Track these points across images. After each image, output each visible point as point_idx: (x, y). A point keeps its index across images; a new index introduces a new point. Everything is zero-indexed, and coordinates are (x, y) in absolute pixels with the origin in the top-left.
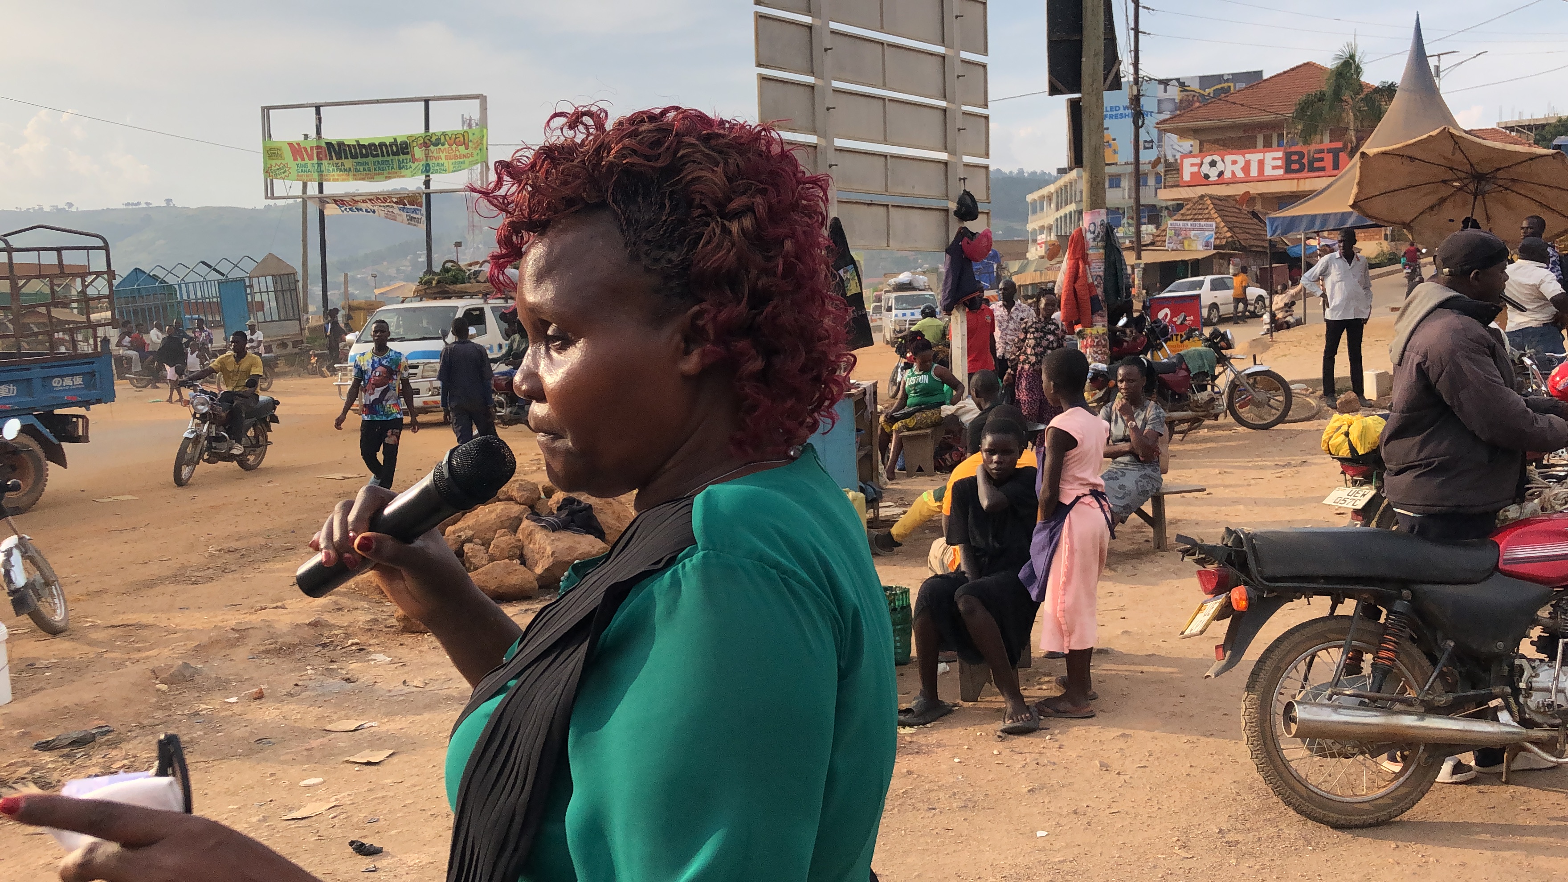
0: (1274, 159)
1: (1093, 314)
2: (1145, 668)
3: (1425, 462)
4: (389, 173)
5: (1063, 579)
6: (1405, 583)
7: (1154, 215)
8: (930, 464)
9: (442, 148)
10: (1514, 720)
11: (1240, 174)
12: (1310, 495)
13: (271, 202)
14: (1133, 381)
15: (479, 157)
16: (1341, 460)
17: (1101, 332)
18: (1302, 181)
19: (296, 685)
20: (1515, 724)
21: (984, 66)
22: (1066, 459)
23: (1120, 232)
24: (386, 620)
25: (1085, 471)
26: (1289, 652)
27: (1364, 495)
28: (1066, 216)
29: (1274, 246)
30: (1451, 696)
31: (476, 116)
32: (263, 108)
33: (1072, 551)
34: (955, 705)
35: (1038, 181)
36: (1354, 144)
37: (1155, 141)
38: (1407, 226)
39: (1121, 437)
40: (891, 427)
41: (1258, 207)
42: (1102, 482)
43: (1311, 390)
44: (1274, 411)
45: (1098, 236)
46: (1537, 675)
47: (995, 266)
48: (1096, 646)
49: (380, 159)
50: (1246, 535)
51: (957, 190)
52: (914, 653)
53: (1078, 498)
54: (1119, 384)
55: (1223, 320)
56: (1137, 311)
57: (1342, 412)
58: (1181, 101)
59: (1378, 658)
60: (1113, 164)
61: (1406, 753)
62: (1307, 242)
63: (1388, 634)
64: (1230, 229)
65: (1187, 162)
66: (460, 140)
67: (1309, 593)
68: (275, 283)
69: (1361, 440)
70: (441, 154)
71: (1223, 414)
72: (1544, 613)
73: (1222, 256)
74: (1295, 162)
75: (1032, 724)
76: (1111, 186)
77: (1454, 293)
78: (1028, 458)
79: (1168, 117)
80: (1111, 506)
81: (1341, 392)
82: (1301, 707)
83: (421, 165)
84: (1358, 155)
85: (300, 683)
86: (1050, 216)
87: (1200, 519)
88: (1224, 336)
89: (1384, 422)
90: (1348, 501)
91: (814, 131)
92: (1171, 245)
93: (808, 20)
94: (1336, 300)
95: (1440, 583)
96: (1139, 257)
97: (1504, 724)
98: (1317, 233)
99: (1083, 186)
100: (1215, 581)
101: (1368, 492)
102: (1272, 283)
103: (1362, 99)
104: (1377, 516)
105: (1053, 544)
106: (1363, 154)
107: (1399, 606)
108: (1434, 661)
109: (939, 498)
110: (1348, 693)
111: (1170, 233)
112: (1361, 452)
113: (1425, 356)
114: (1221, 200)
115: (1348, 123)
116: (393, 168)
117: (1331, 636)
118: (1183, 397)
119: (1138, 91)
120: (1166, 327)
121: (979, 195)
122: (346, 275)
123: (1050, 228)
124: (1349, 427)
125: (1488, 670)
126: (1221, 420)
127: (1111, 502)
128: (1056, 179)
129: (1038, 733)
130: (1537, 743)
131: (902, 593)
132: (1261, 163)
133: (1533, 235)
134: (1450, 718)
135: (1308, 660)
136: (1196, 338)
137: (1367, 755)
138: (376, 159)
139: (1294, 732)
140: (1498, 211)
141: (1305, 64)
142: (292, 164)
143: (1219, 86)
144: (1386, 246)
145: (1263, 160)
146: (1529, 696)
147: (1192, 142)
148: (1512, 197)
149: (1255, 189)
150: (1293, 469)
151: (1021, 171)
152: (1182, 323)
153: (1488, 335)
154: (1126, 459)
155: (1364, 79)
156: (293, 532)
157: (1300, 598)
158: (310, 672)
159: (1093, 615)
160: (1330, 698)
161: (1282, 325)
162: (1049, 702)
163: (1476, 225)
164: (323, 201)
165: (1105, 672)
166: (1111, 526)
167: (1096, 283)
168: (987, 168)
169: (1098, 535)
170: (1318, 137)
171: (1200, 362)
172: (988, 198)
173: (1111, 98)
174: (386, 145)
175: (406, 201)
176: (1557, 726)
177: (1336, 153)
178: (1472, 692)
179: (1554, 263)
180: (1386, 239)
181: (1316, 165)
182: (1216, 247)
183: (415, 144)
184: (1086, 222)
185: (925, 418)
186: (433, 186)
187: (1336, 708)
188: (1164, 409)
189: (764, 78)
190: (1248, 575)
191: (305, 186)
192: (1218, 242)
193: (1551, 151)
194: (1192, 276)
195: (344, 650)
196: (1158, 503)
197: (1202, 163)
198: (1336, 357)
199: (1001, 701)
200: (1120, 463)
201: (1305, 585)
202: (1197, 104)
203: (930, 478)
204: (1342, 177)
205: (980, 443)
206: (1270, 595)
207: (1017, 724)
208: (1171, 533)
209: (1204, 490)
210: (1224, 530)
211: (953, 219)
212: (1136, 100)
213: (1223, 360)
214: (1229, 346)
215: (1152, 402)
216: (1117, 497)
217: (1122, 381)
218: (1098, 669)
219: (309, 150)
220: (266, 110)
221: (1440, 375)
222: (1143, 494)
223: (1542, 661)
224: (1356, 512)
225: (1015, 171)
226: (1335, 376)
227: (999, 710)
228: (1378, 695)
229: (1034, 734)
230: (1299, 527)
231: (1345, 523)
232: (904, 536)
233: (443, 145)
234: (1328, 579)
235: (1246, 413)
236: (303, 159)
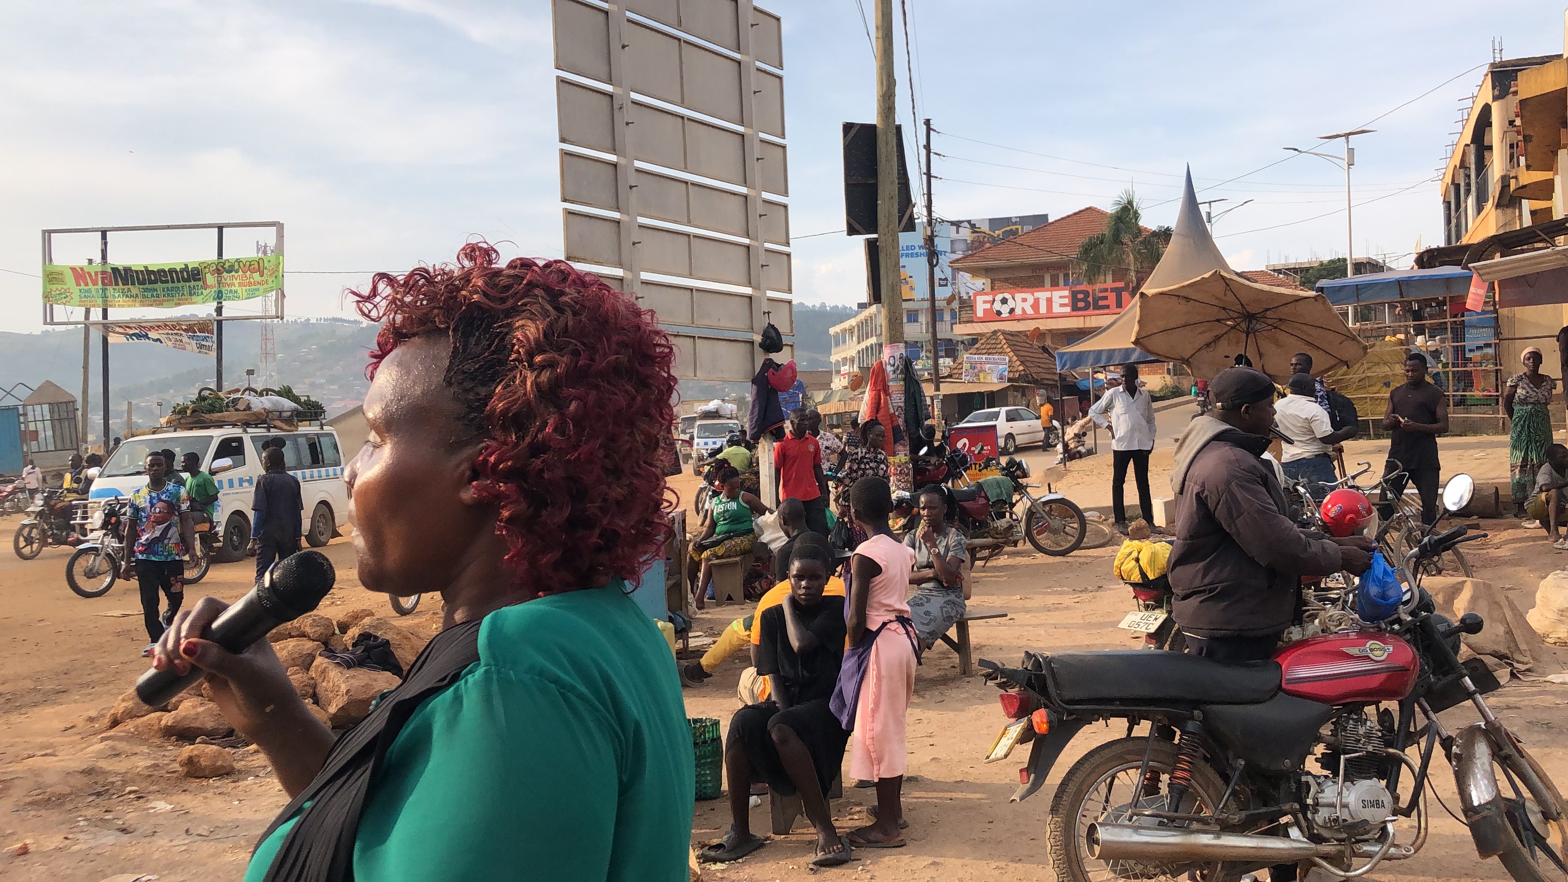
0: (1061, 297)
1: (895, 443)
2: (954, 795)
3: (1209, 587)
4: (179, 299)
5: (871, 706)
6: (1196, 704)
7: (950, 348)
8: (739, 593)
9: (236, 275)
10: (1304, 837)
11: (1030, 311)
12: (1106, 620)
13: (50, 328)
14: (935, 508)
15: (274, 285)
16: (1134, 585)
17: (903, 461)
18: (1088, 318)
19: (66, 838)
20: (1305, 840)
21: (785, 207)
22: (871, 585)
23: (918, 365)
24: (167, 765)
25: (891, 597)
26: (1089, 775)
27: (1156, 619)
28: (867, 348)
29: (1065, 379)
30: (1244, 814)
31: (272, 242)
32: (44, 232)
33: (879, 678)
34: (767, 839)
35: (840, 315)
36: (1135, 284)
37: (950, 279)
38: (1187, 362)
39: (925, 564)
40: (700, 556)
41: (1048, 343)
42: (908, 608)
43: (1103, 517)
44: (1070, 538)
45: (897, 368)
46: (1322, 791)
47: (801, 396)
48: (906, 775)
49: (170, 285)
50: (1045, 659)
51: (761, 323)
52: (725, 786)
53: (884, 624)
54: (922, 512)
55: (1020, 449)
56: (938, 440)
57: (1132, 539)
58: (972, 241)
59: (1175, 778)
60: (910, 300)
61: (1205, 872)
62: (1095, 376)
63: (1182, 754)
64: (1022, 363)
65: (980, 299)
66: (255, 267)
67: (1107, 716)
68: (51, 412)
69: (1150, 566)
70: (235, 281)
71: (1021, 541)
72: (1326, 731)
73: (1015, 389)
74: (1081, 300)
75: (843, 855)
76: (909, 321)
77: (1227, 427)
78: (835, 586)
79: (960, 256)
80: (917, 632)
81: (1132, 519)
82: (1103, 829)
83: (212, 292)
84: (1138, 295)
85: (70, 836)
86: (852, 348)
87: (1003, 643)
88: (1019, 465)
89: (1170, 547)
90: (1142, 625)
91: (620, 265)
92: (968, 378)
93: (613, 158)
94: (1120, 432)
95: (1229, 703)
96: (937, 389)
97: (1294, 840)
98: (1104, 367)
99: (882, 321)
100: (1017, 704)
101: (1160, 616)
102: (1063, 414)
103: (1141, 242)
104: (1170, 639)
105: (861, 670)
106: (1142, 294)
107: (1191, 726)
108: (1226, 779)
109: (748, 627)
110: (1147, 813)
111: (966, 366)
112: (1151, 577)
113: (1203, 485)
114: (1013, 335)
115: (1129, 264)
116: (183, 294)
117: (1129, 757)
118: (983, 524)
119: (932, 232)
120: (964, 456)
121: (783, 328)
122: (130, 403)
123: (852, 360)
124: (1139, 553)
125: (1276, 787)
126: (1020, 546)
127: (917, 628)
128: (857, 313)
129: (849, 864)
130: (1325, 857)
131: (712, 725)
132: (1049, 301)
133: (1301, 371)
134: (1245, 836)
135: (1108, 781)
136: (993, 468)
137: (1168, 876)
138: (165, 285)
139: (1097, 853)
140: (1267, 347)
141: (1087, 209)
142: (75, 290)
143: (1008, 228)
144: (1169, 380)
145: (1051, 298)
146: (1316, 812)
147: (984, 281)
148: (1282, 337)
149: (1045, 325)
150: (1091, 594)
151: (823, 305)
152: (979, 453)
153: (1259, 466)
154: (930, 585)
155: (1142, 223)
156: (66, 674)
157: (1098, 720)
158: (82, 823)
159: (902, 741)
160: (1130, 819)
161: (1075, 454)
162: (860, 832)
163: (1249, 364)
164: (107, 327)
165: (915, 800)
166: (918, 654)
167: (897, 414)
168: (790, 302)
169: (905, 659)
170: (1102, 278)
171: (998, 491)
172: (792, 332)
173: (905, 239)
174: (176, 272)
175: (197, 328)
176: (1343, 840)
177: (1118, 292)
178: (1263, 810)
179: (1322, 397)
180: (1169, 373)
181: (1101, 303)
182: (1010, 380)
183: (207, 270)
184: (886, 354)
185: (734, 546)
186: (226, 313)
187: (1137, 829)
188: (966, 536)
189: (569, 213)
190: (1048, 696)
191: (88, 312)
192: (1011, 375)
193: (1313, 293)
194: (988, 407)
195: (121, 799)
196: (963, 628)
197: (994, 300)
198: (1125, 486)
199: (812, 833)
200: (924, 589)
201: (1103, 707)
202: (988, 245)
203: (740, 606)
204: (1124, 315)
205: (788, 570)
206: (1070, 718)
207: (829, 856)
208: (975, 657)
209: (1006, 615)
210: (1023, 655)
211: (758, 350)
212: (930, 240)
213: (1020, 489)
214: (1025, 475)
215: (954, 529)
216: (923, 624)
217: (924, 509)
218: (908, 797)
219: (93, 275)
220: (47, 234)
221: (1218, 504)
222: (948, 621)
223: (1326, 777)
224: (1150, 636)
225: (818, 305)
226: (1125, 504)
227: (811, 842)
228: (1176, 814)
229: (845, 866)
230: (1096, 650)
231: (1140, 646)
232: (714, 666)
233: (237, 272)
234: (1123, 701)
235: (1043, 539)
236: (87, 285)
